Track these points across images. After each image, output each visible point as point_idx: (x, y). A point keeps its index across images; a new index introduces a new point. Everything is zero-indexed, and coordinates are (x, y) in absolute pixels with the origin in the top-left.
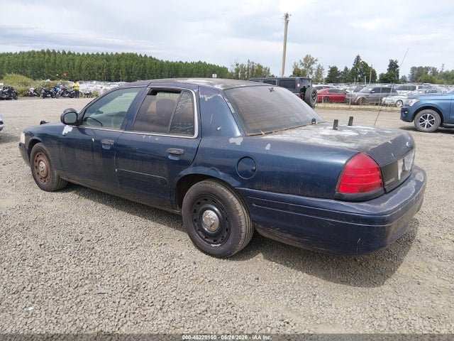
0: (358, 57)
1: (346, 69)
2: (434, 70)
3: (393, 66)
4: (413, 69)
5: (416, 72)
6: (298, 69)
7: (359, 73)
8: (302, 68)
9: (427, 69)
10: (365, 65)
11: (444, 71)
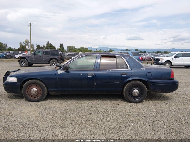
0: (48, 42)
1: (44, 46)
2: (74, 47)
3: (62, 46)
4: (68, 47)
5: (69, 48)
6: (22, 45)
7: (49, 48)
8: (24, 45)
9: (72, 47)
10: (51, 45)
11: (78, 48)
